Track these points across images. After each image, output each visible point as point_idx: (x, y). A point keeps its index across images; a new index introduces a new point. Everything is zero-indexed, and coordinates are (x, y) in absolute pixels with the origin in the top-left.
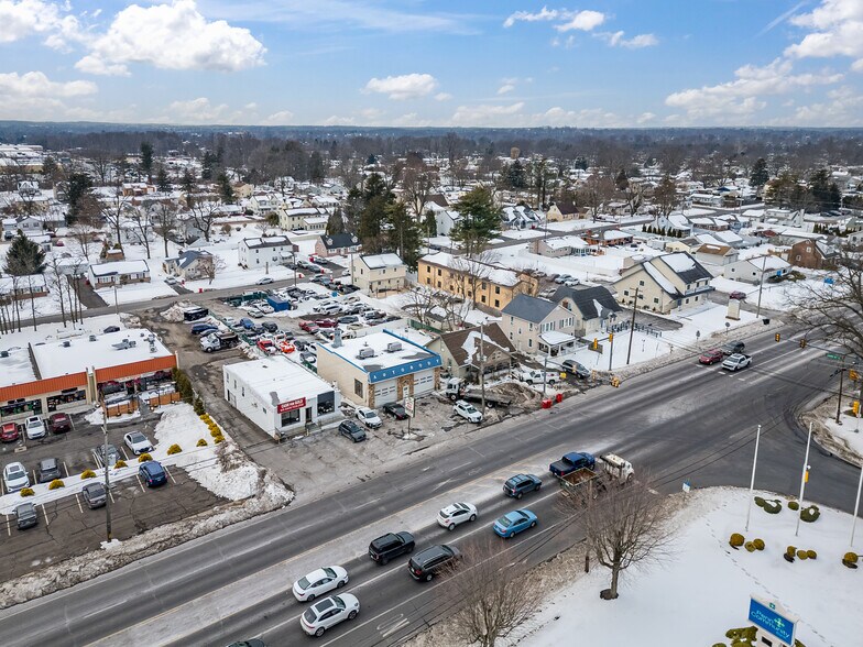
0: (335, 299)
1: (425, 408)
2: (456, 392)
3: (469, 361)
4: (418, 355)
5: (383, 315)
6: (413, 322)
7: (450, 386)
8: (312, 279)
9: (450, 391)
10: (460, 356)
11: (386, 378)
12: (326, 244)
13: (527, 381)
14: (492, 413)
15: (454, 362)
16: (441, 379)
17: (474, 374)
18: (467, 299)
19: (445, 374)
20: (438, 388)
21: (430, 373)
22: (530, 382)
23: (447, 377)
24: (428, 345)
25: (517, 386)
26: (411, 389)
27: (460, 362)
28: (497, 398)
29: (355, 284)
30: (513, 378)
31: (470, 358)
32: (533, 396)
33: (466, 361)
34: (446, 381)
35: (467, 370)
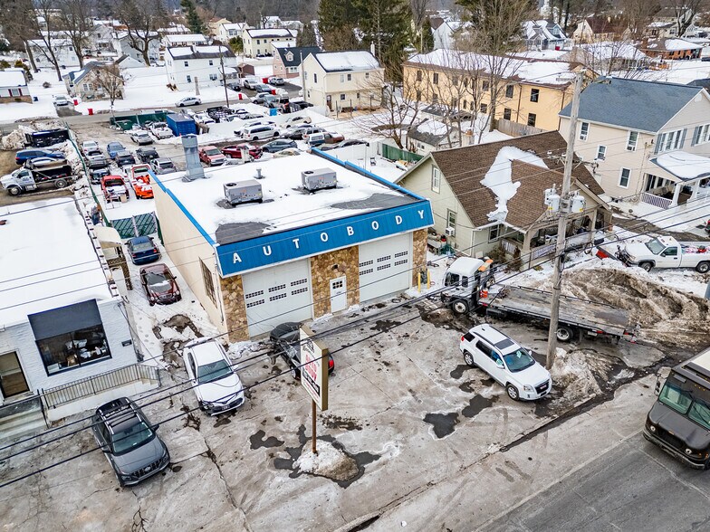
0: (272, 119)
1: (384, 337)
2: (466, 292)
3: (500, 214)
4: (374, 198)
5: (340, 140)
6: (386, 147)
7: (453, 279)
8: (253, 99)
9: (451, 292)
10: (476, 202)
11: (273, 259)
12: (284, 59)
13: (641, 264)
14: (577, 366)
15: (462, 218)
16: (430, 257)
17: (510, 247)
18: (480, 115)
19: (438, 245)
20: (421, 277)
21: (401, 243)
22: (649, 265)
23: (443, 251)
24: (404, 180)
25: (624, 280)
26: (353, 283)
27: (477, 216)
28: (582, 314)
29: (308, 101)
30: (602, 254)
31: (502, 208)
32: (677, 308)
33: (491, 215)
34: (442, 260)
35: (493, 235)
